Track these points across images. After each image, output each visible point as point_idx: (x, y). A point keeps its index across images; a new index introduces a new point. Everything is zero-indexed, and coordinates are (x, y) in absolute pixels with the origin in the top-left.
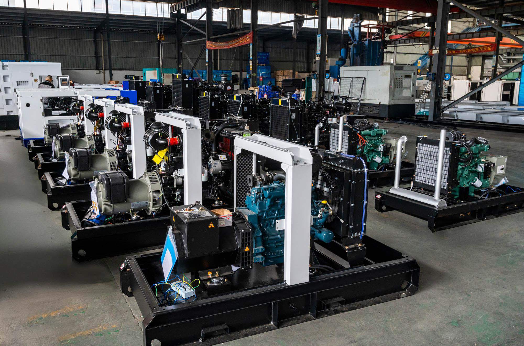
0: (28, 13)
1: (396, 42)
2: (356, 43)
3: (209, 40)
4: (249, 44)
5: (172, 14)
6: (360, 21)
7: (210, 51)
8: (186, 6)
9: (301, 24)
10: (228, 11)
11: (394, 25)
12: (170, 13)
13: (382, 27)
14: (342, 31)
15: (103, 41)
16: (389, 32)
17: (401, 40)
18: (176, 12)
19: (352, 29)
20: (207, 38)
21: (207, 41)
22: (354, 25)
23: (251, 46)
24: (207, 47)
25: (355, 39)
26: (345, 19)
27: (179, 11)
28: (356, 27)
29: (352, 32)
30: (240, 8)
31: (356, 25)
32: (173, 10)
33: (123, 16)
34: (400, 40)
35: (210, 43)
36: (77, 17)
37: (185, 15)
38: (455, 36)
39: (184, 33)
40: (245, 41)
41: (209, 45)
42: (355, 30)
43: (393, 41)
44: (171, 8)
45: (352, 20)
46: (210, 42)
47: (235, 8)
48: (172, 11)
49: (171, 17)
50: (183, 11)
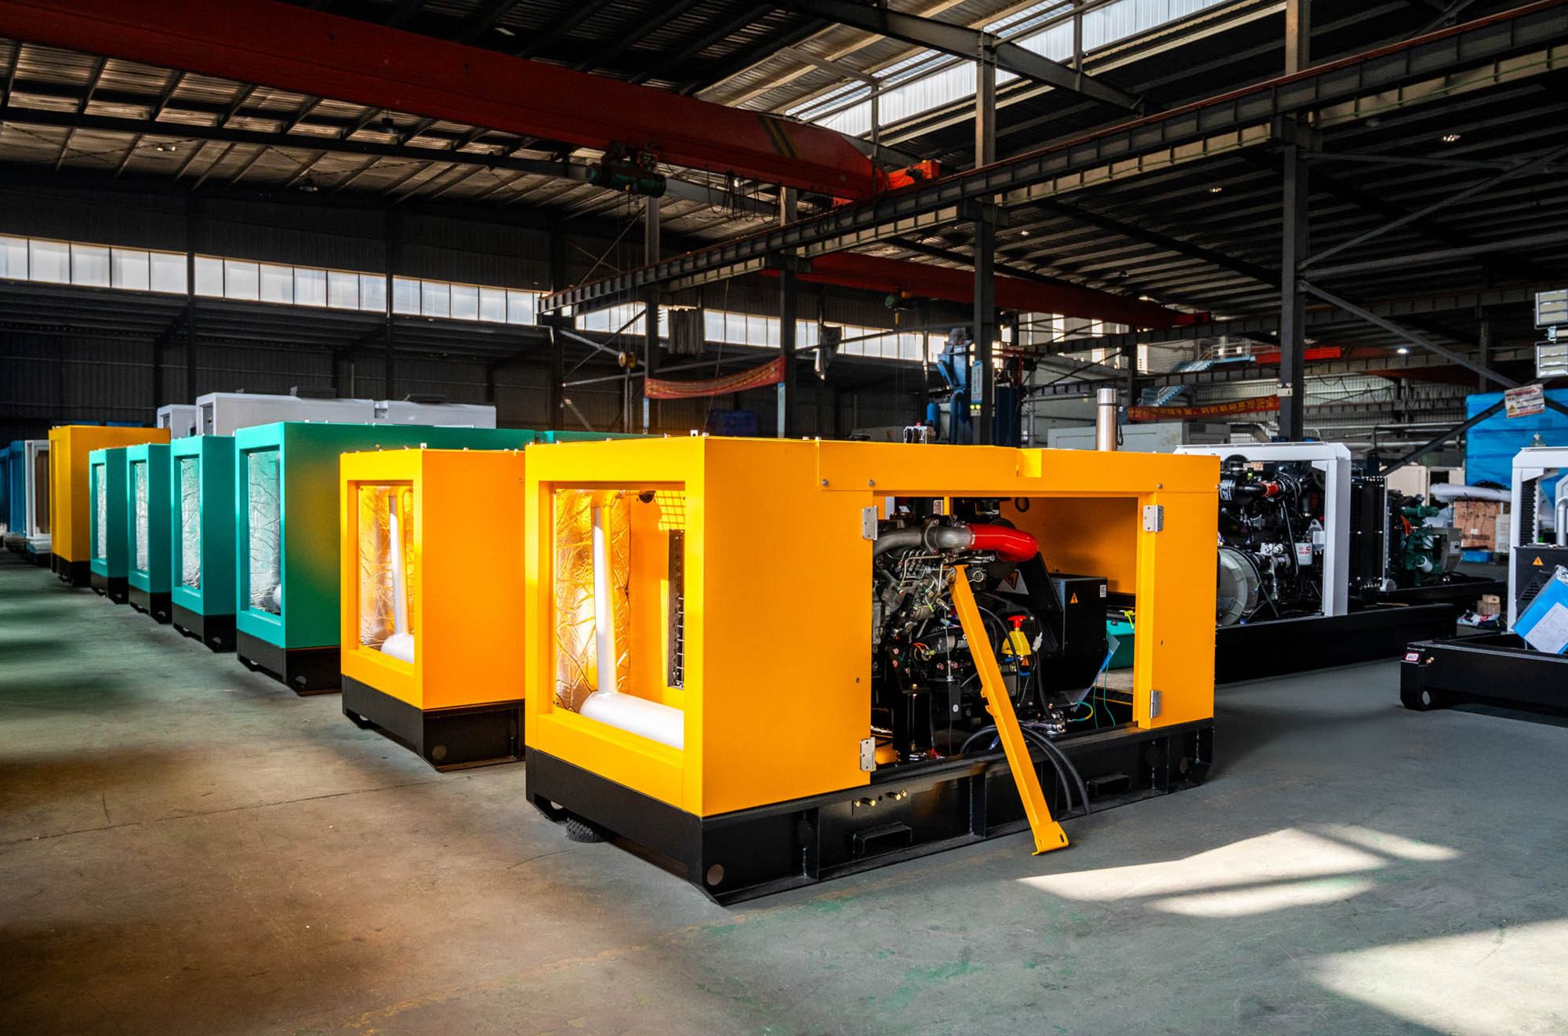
0: (197, 306)
1: (1046, 389)
2: (962, 391)
3: (652, 376)
4: (776, 385)
5: (541, 317)
6: (968, 342)
7: (653, 402)
8: (579, 300)
9: (834, 347)
10: (671, 313)
11: (1041, 351)
12: (538, 316)
13: (1011, 356)
14: (925, 363)
15: (355, 379)
16: (1031, 367)
17: (1059, 385)
18: (550, 313)
19: (948, 360)
20: (646, 373)
21: (646, 379)
22: (952, 350)
23: (781, 390)
24: (648, 392)
25: (957, 380)
26: (930, 337)
27: (558, 312)
28: (958, 354)
29: (950, 367)
30: (696, 305)
31: (958, 350)
32: (547, 307)
33: (425, 319)
34: (1055, 387)
35: (657, 384)
36: (318, 320)
37: (571, 322)
38: (1200, 375)
39: (568, 366)
40: (764, 378)
41: (652, 389)
42: (955, 361)
43: (1038, 388)
44: (540, 303)
45: (946, 339)
46: (655, 381)
47: (686, 305)
48: (543, 309)
49: (538, 323)
50: (567, 311)
